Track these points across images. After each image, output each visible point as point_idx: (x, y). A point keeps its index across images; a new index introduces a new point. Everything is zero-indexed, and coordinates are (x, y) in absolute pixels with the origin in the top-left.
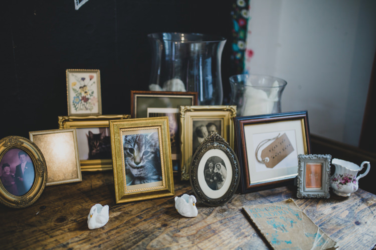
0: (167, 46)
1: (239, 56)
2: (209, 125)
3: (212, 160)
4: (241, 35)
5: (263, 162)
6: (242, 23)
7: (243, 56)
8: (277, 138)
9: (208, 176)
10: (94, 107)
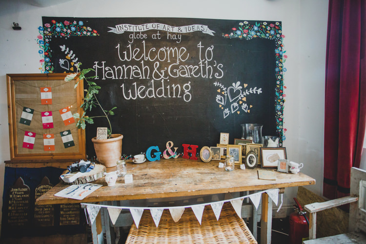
0: (247, 127)
1: (280, 131)
2: (255, 149)
3: (251, 156)
4: (281, 123)
5: (269, 160)
6: (280, 120)
7: (282, 131)
8: (274, 154)
9: (250, 161)
10: (227, 142)
